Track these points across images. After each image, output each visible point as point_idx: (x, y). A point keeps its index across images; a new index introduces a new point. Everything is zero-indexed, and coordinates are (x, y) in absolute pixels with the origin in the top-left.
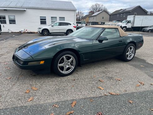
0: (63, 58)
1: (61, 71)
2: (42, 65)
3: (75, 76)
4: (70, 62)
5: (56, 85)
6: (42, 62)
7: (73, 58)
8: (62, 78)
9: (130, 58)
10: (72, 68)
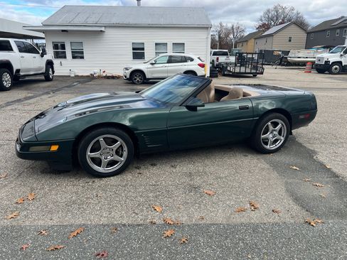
0: (98, 141)
1: (96, 167)
2: (54, 152)
3: (128, 177)
4: (115, 149)
6: (54, 148)
7: (122, 142)
8: (96, 180)
9: (273, 147)
10: (121, 161)
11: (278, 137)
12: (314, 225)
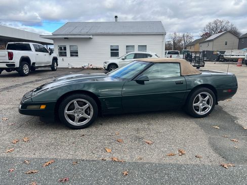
0: (73, 103)
1: (70, 122)
2: (42, 110)
3: (93, 130)
4: (84, 109)
5: (55, 138)
6: (43, 107)
7: (90, 104)
8: (71, 131)
9: (203, 113)
10: (89, 118)
11: (206, 105)
12: (227, 167)
